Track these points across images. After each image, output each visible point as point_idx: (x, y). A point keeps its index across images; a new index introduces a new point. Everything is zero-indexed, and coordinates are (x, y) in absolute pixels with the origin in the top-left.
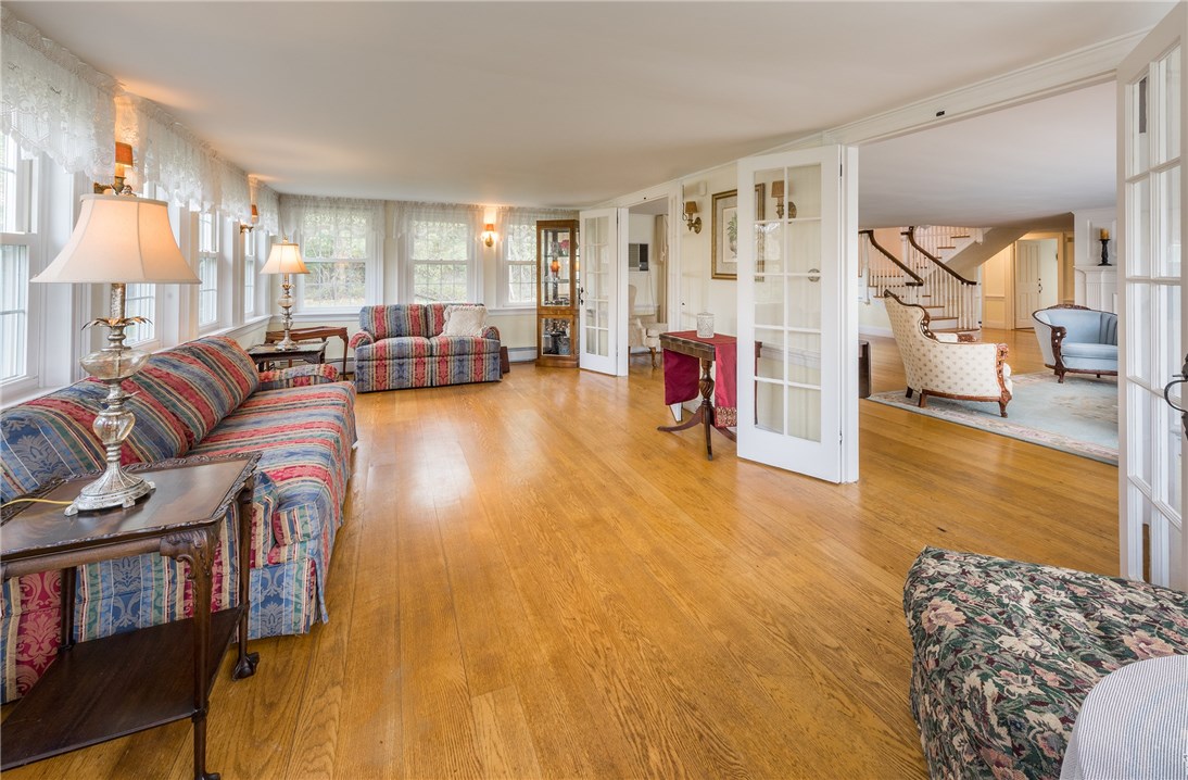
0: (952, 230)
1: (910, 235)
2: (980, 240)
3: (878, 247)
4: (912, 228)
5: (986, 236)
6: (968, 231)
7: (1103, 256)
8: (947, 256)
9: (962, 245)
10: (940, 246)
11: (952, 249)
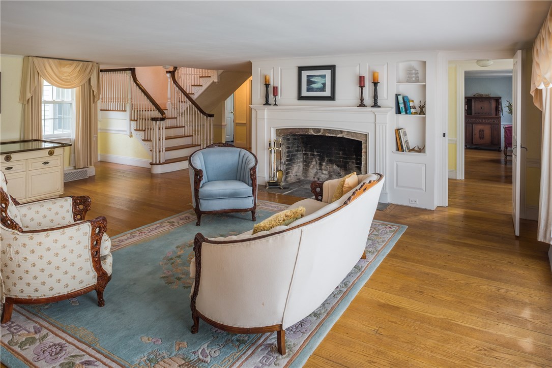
0: (200, 72)
1: (172, 73)
2: (216, 80)
3: (138, 85)
4: (175, 68)
5: (220, 77)
6: (210, 73)
7: (266, 98)
8: (197, 93)
9: (206, 84)
10: (193, 84)
11: (200, 87)
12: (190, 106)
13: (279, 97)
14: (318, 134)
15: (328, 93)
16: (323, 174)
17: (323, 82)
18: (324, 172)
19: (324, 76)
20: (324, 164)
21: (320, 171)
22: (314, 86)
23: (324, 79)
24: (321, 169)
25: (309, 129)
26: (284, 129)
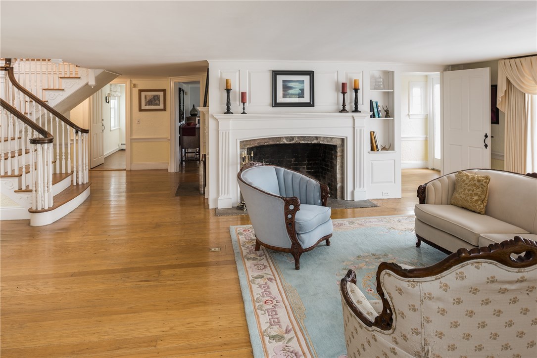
1: (10, 71)
6: (81, 72)
7: (227, 105)
8: (54, 100)
9: (72, 87)
10: (47, 88)
11: (61, 92)
13: (248, 105)
14: (291, 142)
15: (306, 99)
17: (301, 88)
19: (303, 82)
22: (291, 91)
23: (302, 85)
25: (281, 137)
26: (251, 140)
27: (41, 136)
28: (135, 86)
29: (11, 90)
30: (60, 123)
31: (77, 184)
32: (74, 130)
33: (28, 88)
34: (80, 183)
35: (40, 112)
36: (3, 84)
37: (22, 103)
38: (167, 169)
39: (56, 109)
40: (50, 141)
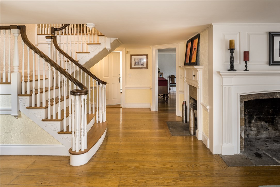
2: (108, 48)
7: (231, 63)
8: (83, 60)
9: (94, 51)
10: (78, 51)
11: (87, 54)
12: (76, 71)
13: (249, 63)
16: (252, 130)
18: (253, 129)
20: (253, 121)
21: (249, 128)
24: (250, 126)
25: (275, 93)
26: (248, 95)
27: (79, 89)
28: (128, 52)
29: (55, 53)
30: (87, 77)
31: (99, 122)
32: (97, 82)
33: (65, 51)
34: (101, 122)
35: (74, 69)
36: (49, 48)
37: (62, 62)
38: (150, 108)
39: (84, 67)
40: (86, 93)
